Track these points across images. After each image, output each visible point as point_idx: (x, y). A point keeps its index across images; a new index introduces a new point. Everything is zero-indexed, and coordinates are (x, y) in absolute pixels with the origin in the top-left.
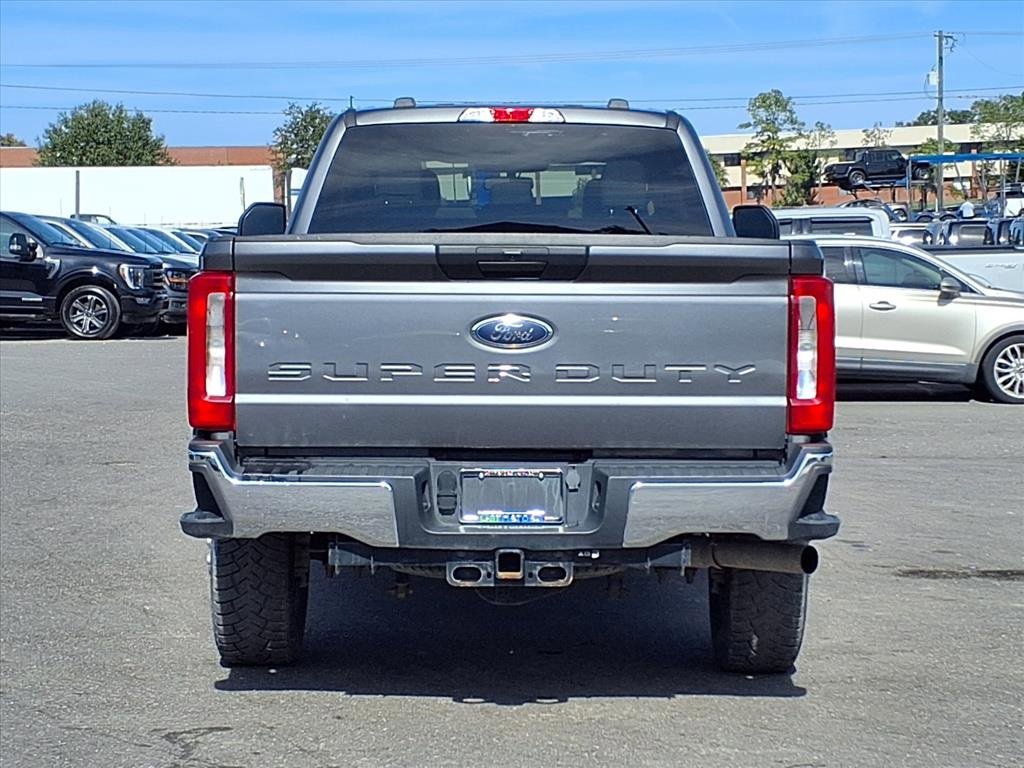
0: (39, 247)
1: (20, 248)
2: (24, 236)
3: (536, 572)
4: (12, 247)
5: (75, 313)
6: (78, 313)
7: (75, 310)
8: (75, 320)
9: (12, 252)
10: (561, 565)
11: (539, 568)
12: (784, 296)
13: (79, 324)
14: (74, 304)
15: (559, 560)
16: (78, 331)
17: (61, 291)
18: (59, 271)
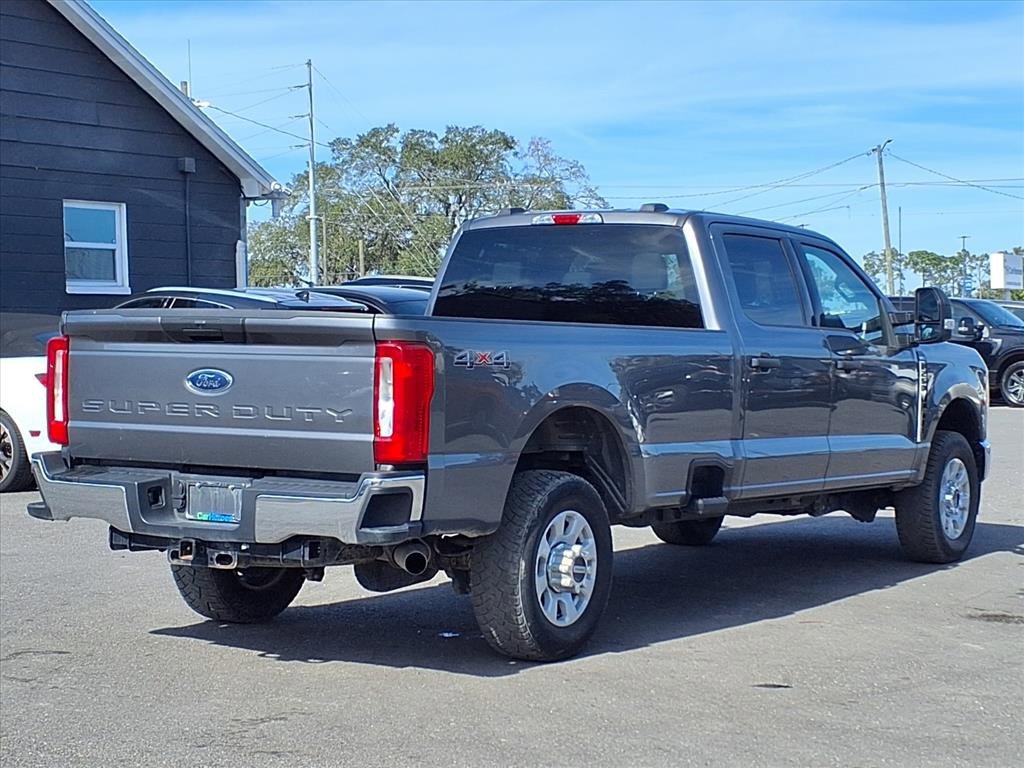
0: (985, 328)
1: (966, 329)
2: (971, 319)
3: (215, 557)
4: (960, 329)
5: (1013, 384)
6: (1016, 384)
7: (1013, 382)
8: (1013, 391)
9: (960, 333)
10: (229, 553)
11: (216, 554)
12: (372, 357)
13: (1015, 393)
14: (1012, 377)
15: (227, 549)
16: (1013, 399)
17: (1002, 366)
18: (999, 350)
